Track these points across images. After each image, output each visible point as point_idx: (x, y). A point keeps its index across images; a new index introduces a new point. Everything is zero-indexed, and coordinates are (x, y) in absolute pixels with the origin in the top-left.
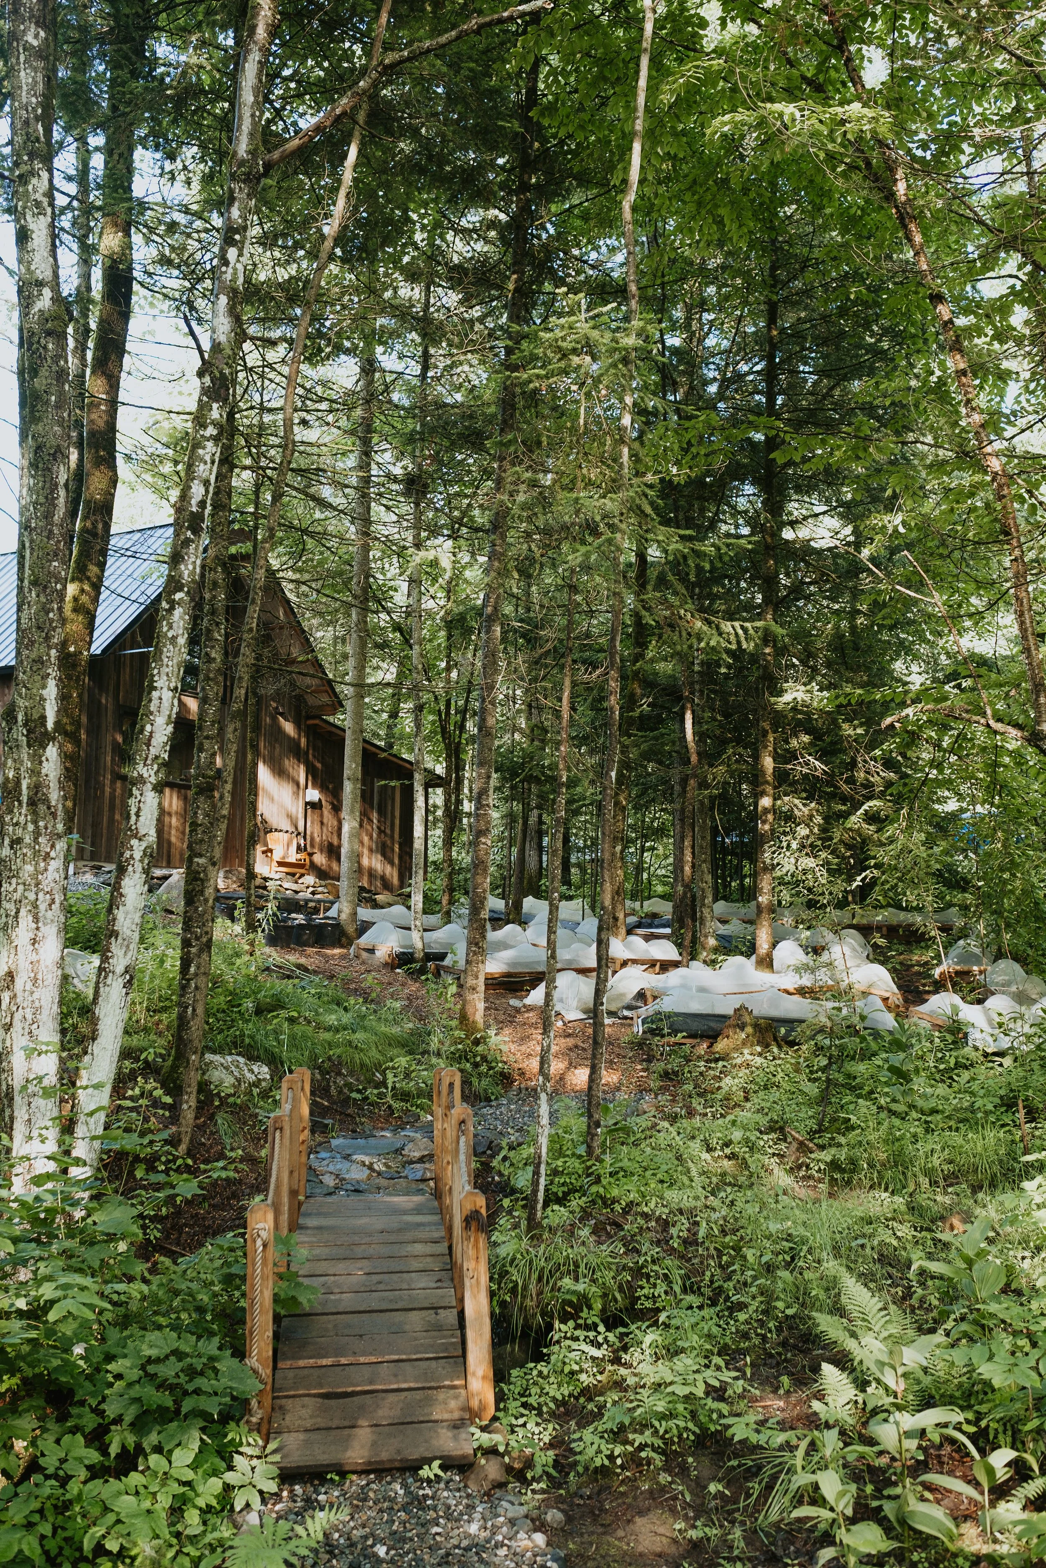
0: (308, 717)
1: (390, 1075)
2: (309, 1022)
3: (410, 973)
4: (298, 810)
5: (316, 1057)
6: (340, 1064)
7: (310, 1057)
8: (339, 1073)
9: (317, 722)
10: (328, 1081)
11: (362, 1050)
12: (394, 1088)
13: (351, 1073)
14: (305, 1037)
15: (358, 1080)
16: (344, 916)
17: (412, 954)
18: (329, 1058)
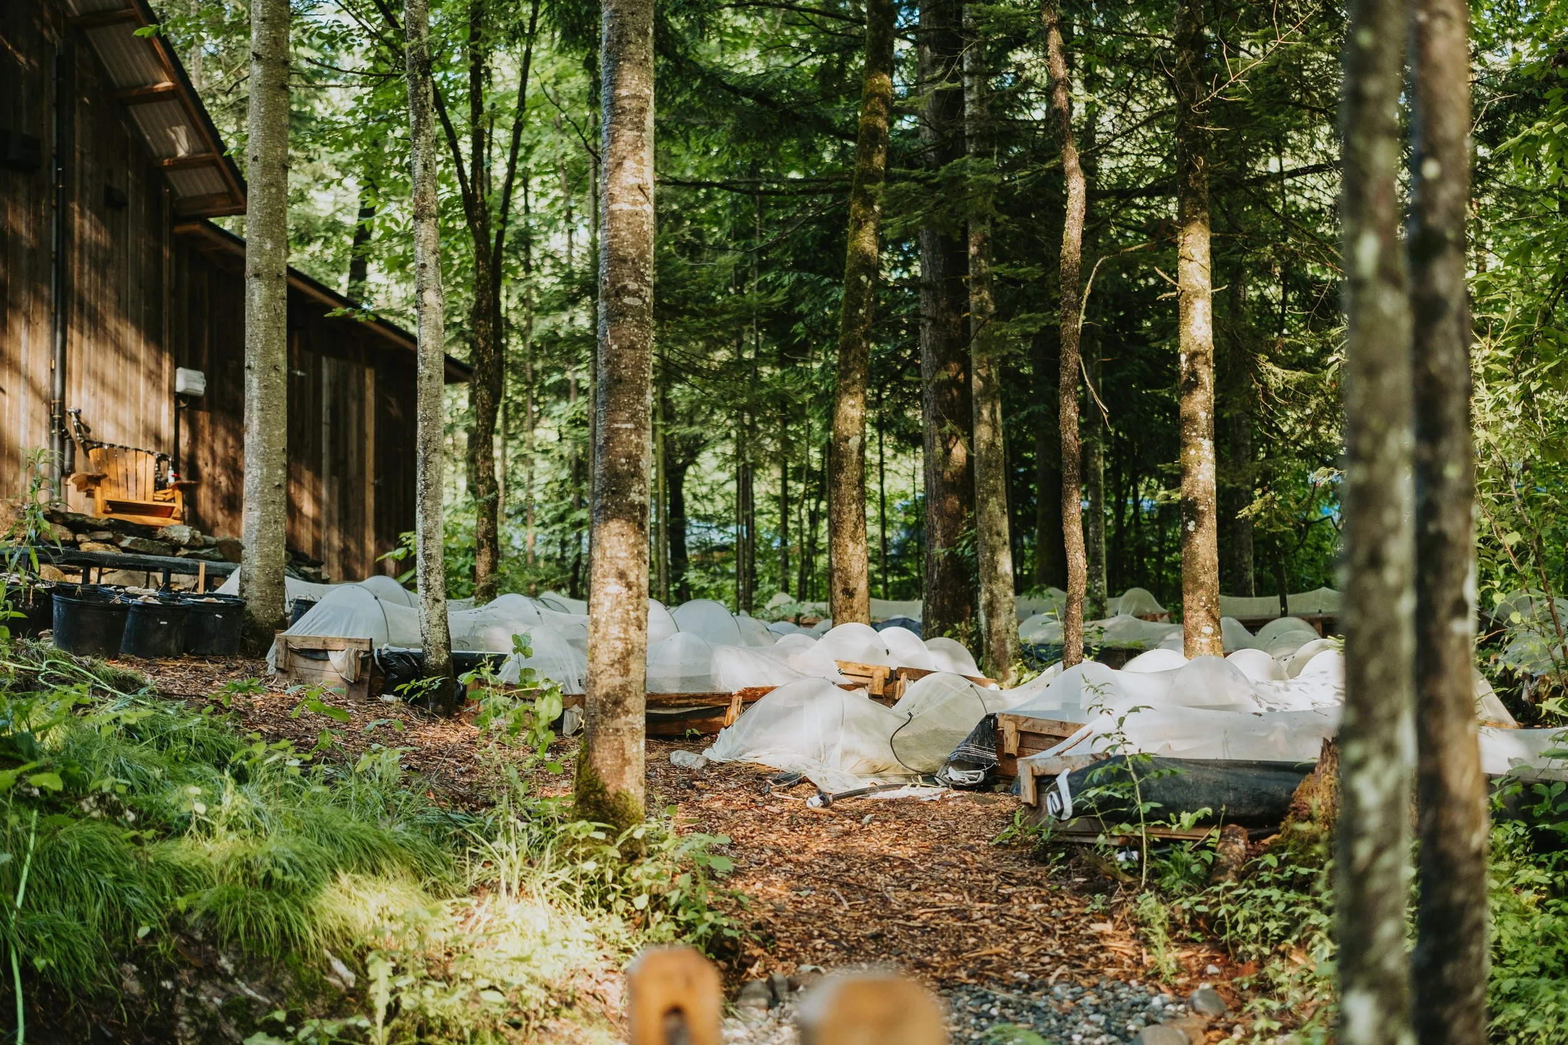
0: (178, 220)
1: (380, 970)
2: (115, 811)
3: (417, 702)
4: (164, 416)
5: (130, 921)
6: (212, 938)
7: (106, 928)
8: (209, 971)
9: (197, 227)
10: (168, 1000)
11: (286, 890)
12: (393, 1011)
13: (250, 968)
14: (91, 855)
15: (271, 989)
16: (253, 590)
17: (420, 658)
18: (176, 923)
